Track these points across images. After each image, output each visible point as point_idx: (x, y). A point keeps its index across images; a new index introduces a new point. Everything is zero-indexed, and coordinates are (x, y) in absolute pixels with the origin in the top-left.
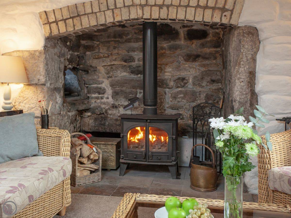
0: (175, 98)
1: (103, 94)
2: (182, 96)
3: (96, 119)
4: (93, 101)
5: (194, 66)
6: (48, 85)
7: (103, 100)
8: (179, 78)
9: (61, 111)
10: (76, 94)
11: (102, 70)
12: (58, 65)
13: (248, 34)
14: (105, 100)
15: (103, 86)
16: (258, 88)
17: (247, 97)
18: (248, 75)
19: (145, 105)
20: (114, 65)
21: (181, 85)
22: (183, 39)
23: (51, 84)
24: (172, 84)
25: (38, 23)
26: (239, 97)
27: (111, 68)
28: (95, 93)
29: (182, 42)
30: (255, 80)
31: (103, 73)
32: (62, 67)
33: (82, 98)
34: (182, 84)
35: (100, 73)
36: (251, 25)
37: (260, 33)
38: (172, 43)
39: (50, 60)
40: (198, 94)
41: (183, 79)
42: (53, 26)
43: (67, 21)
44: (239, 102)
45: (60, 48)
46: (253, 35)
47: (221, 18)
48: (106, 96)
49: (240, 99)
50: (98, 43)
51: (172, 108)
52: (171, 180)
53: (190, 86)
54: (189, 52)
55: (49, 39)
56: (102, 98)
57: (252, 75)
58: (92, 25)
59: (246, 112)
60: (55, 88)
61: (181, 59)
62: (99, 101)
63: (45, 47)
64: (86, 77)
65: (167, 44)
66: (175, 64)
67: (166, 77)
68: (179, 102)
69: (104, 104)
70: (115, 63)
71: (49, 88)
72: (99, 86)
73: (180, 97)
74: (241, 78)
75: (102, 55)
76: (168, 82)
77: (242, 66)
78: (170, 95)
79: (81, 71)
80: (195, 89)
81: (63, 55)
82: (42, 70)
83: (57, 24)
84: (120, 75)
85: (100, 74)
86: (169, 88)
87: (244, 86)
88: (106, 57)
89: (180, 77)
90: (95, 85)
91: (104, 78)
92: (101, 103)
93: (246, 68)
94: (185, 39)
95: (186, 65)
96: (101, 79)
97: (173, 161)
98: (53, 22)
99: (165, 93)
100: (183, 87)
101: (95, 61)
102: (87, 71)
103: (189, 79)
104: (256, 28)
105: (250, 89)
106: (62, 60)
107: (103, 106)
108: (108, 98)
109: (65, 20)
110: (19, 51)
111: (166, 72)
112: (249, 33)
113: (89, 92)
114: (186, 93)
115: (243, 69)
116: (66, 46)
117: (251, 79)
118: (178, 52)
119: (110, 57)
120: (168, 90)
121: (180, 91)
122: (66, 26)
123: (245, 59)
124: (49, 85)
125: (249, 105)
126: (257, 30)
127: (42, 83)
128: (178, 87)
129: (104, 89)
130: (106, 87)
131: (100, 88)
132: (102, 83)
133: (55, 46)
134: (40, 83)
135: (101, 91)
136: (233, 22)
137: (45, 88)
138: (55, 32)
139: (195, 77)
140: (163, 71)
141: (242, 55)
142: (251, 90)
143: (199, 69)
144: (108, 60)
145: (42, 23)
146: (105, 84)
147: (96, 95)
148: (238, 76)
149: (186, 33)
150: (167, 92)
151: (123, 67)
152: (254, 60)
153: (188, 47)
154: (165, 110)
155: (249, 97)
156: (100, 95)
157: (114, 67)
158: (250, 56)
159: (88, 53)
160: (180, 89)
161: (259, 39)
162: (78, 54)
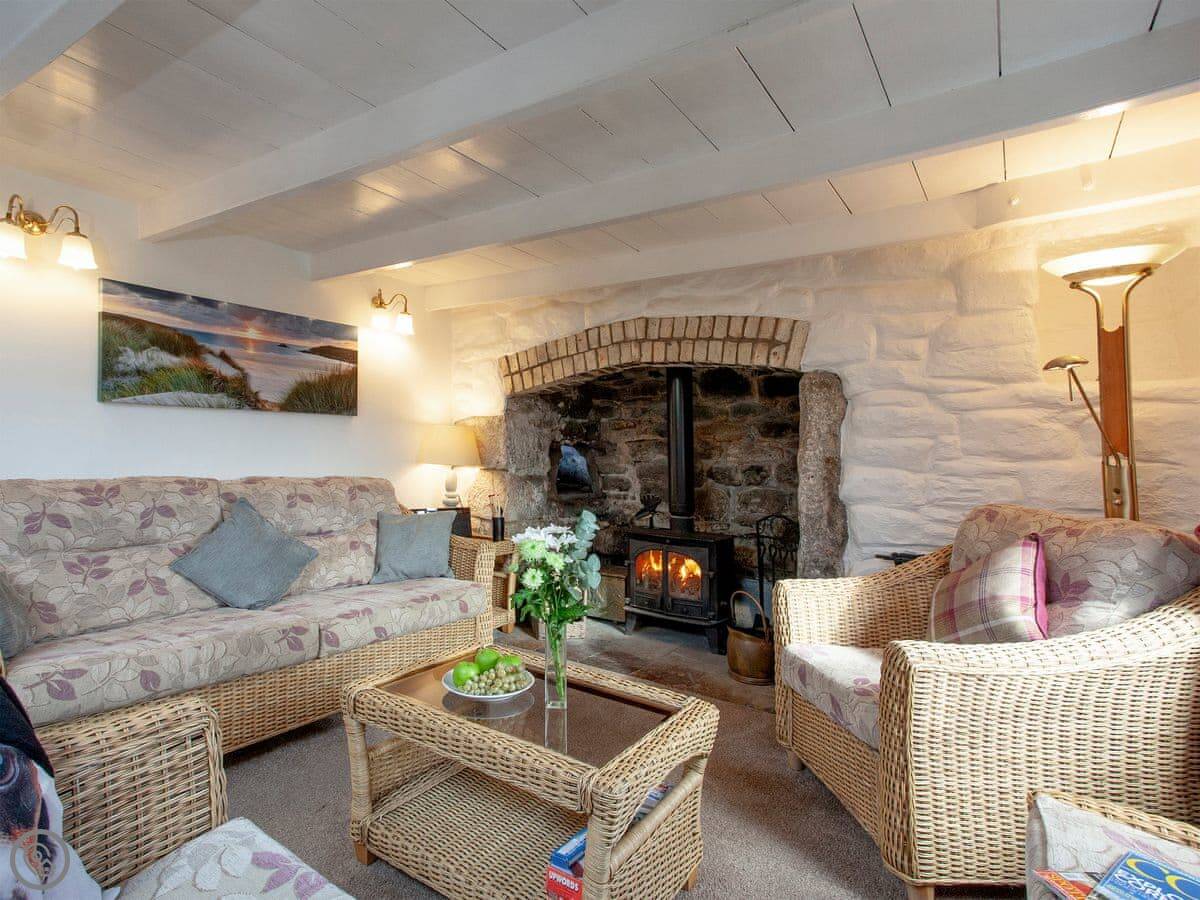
0: (745, 503)
1: (627, 490)
2: (758, 500)
3: (616, 534)
4: (612, 501)
5: (780, 446)
6: (513, 470)
7: (627, 502)
8: (752, 467)
9: (541, 514)
10: (588, 488)
11: (625, 449)
12: (536, 440)
13: (820, 387)
14: (629, 501)
15: (626, 476)
16: (845, 491)
17: (821, 507)
18: (822, 464)
19: (673, 514)
20: (643, 440)
21: (755, 479)
22: (757, 395)
23: (517, 470)
24: (739, 477)
25: (497, 375)
26: (805, 506)
27: (639, 446)
28: (614, 487)
29: (755, 400)
30: (839, 474)
31: (627, 454)
32: (547, 443)
33: (592, 495)
34: (758, 478)
35: (621, 454)
36: (824, 369)
37: (844, 383)
38: (740, 402)
39: (518, 432)
40: (787, 498)
41: (759, 470)
42: (517, 377)
43: (535, 370)
44: (807, 515)
45: (542, 411)
46: (829, 387)
47: (768, 358)
48: (630, 494)
49: (808, 510)
50: (619, 403)
51: (742, 523)
52: (709, 654)
53: (772, 483)
54: (768, 420)
55: (513, 398)
56: (625, 498)
57: (833, 467)
58: (567, 375)
59: (821, 537)
60: (531, 477)
61: (754, 432)
62: (620, 502)
63: (507, 411)
64: (600, 461)
65: (730, 405)
66: (745, 441)
67: (729, 465)
68: (752, 511)
69: (629, 507)
70: (645, 437)
71: (514, 477)
72: (621, 476)
73: (755, 503)
74: (809, 471)
75: (624, 424)
76: (733, 473)
77: (809, 447)
78: (737, 498)
79: (593, 451)
80: (782, 489)
81: (549, 424)
82: (501, 447)
83: (521, 375)
84: (653, 460)
85: (621, 457)
86: (735, 485)
87: (815, 485)
88: (630, 427)
89: (754, 464)
90: (614, 475)
91: (628, 463)
92: (624, 505)
93: (817, 452)
94: (761, 394)
95: (765, 444)
96: (622, 465)
97: (710, 619)
98: (516, 373)
99: (729, 494)
100: (758, 484)
101: (615, 434)
102: (603, 452)
103: (770, 470)
104: (836, 375)
105: (827, 491)
106: (546, 431)
107: (627, 512)
108: (634, 498)
109: (531, 369)
110: (474, 417)
111: (729, 455)
112: (823, 385)
113: (605, 486)
114: (764, 497)
115: (812, 453)
116: (556, 409)
117: (830, 472)
118: (750, 418)
119: (638, 426)
120: (734, 488)
121: (755, 491)
122: (533, 378)
123: (814, 434)
124: (514, 472)
125: (825, 522)
126: (839, 378)
127: (503, 467)
128: (750, 484)
129: (628, 482)
130: (630, 479)
131: (622, 480)
132: (624, 472)
133: (529, 409)
134: (498, 468)
135: (623, 486)
136: (791, 365)
137: (508, 477)
138: (519, 389)
139: (780, 467)
140: (723, 454)
141: (810, 425)
142: (830, 494)
143: (788, 452)
144: (633, 431)
145: (502, 375)
146: (630, 474)
147: (616, 492)
148: (804, 465)
149: (762, 384)
150: (731, 492)
151: (658, 444)
152: (836, 437)
153: (768, 410)
154: (729, 525)
155: (826, 507)
156: (622, 493)
157: (642, 444)
158: (826, 429)
159: (603, 420)
160: (755, 488)
161: (843, 396)
162: (586, 421)
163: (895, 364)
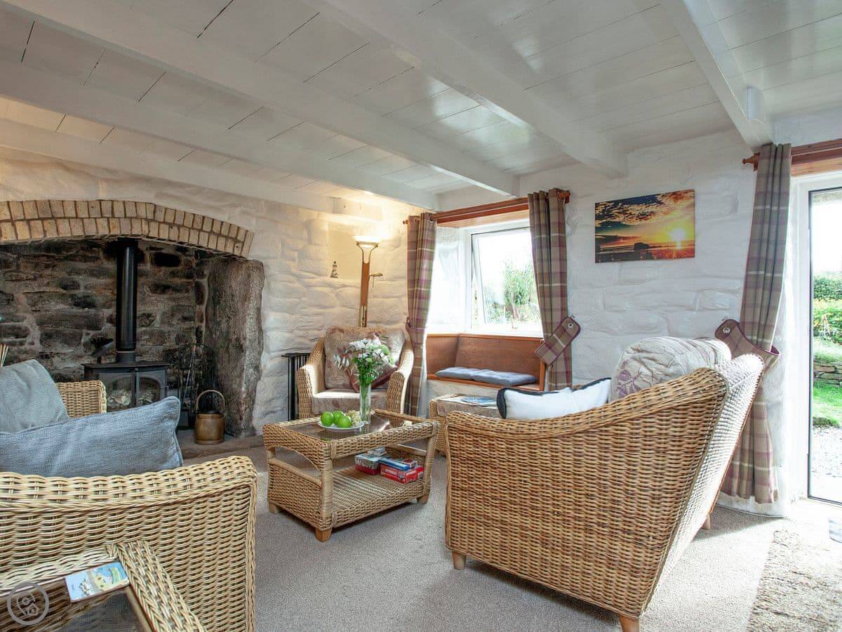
1: (25, 337)
5: (163, 300)
8: (144, 314)
11: (23, 299)
14: (26, 347)
15: (24, 324)
20: (44, 292)
22: (149, 263)
27: (40, 297)
28: (9, 335)
29: (148, 267)
31: (25, 304)
34: (148, 322)
36: (258, 260)
37: (265, 269)
40: (167, 334)
41: (149, 315)
43: (32, 223)
46: (259, 270)
47: (234, 249)
48: (29, 340)
53: (157, 325)
54: (156, 282)
56: (22, 344)
61: (147, 289)
69: (26, 352)
70: (47, 289)
72: (18, 324)
73: (145, 340)
75: (25, 277)
80: (163, 328)
84: (54, 309)
85: (19, 306)
88: (31, 280)
90: (11, 324)
91: (26, 312)
94: (152, 263)
96: (20, 314)
101: (11, 285)
103: (156, 316)
108: (32, 343)
112: (256, 268)
114: (151, 334)
118: (143, 279)
119: (38, 279)
126: (263, 265)
128: (143, 326)
129: (27, 330)
130: (29, 327)
131: (20, 328)
132: (22, 321)
135: (21, 333)
139: (164, 314)
143: (168, 304)
144: (35, 284)
146: (29, 322)
149: (153, 257)
151: (61, 296)
152: (261, 297)
153: (155, 274)
156: (18, 340)
157: (44, 296)
158: (257, 292)
160: (144, 329)
161: (264, 274)
163: (288, 262)
